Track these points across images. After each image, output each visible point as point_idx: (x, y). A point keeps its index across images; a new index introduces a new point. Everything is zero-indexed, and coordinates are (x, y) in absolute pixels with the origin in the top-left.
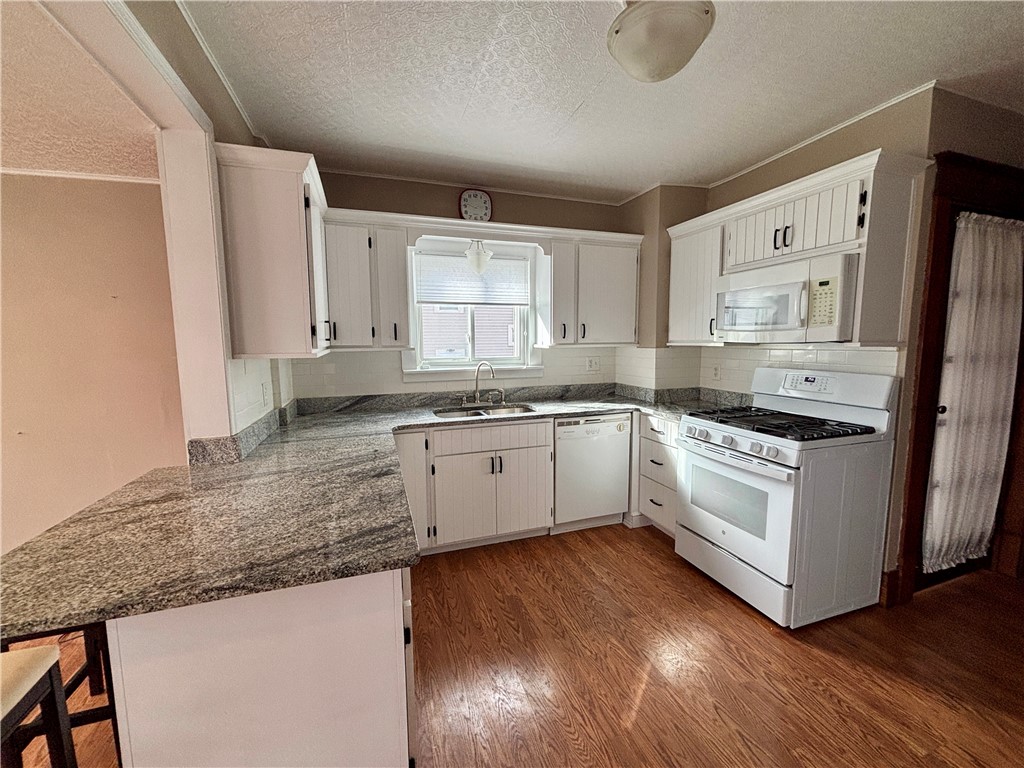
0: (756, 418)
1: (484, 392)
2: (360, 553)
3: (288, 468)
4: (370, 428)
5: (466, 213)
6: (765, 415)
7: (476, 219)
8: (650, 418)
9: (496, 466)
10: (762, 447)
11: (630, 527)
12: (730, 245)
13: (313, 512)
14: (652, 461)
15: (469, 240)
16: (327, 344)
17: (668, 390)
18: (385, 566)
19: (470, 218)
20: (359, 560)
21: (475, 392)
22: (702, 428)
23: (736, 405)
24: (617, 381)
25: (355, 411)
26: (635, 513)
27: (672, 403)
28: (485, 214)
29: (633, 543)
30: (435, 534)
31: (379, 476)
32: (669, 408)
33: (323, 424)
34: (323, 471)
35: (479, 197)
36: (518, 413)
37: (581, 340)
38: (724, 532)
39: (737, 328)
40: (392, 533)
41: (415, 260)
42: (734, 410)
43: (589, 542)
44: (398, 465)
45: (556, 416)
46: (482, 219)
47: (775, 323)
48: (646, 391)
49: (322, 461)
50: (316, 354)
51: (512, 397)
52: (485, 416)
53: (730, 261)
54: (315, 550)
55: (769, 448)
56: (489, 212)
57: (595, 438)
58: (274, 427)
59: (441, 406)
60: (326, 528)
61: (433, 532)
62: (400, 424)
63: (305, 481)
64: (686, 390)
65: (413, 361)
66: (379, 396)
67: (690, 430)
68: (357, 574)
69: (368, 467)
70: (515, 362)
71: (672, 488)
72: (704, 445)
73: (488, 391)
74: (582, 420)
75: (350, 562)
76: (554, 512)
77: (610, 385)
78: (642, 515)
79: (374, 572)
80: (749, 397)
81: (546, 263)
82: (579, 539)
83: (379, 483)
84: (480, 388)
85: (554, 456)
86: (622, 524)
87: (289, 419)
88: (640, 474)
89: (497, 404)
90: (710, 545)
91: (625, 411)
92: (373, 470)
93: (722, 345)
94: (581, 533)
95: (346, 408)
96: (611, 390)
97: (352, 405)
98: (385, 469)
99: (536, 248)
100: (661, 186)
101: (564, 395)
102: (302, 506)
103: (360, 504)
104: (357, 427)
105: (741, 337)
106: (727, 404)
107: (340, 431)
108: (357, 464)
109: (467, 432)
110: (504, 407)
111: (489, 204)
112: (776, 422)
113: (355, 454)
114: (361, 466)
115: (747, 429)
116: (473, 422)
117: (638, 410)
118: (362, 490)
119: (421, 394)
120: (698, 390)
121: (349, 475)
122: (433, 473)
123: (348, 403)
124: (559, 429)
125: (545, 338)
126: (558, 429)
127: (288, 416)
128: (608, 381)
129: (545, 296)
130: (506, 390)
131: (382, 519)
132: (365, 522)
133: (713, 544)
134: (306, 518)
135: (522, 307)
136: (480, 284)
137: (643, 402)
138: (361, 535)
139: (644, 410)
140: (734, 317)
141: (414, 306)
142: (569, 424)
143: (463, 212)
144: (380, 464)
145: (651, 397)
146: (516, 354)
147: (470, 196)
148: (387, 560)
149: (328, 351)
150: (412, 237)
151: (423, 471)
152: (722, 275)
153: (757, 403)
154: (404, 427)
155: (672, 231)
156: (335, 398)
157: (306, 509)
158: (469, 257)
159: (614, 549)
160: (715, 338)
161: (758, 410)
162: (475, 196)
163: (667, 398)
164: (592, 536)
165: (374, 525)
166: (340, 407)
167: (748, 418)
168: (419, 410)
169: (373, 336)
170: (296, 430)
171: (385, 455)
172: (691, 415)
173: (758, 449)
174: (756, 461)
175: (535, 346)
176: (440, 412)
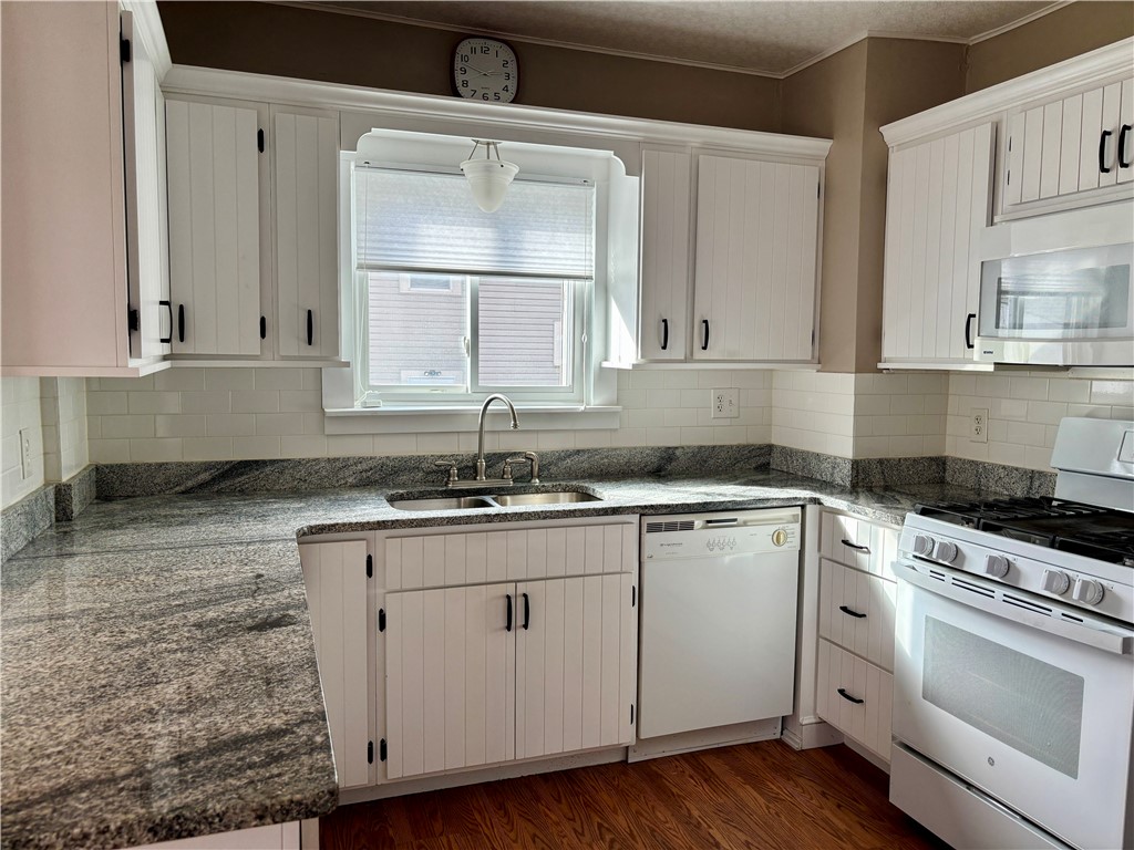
0: (1059, 522)
1: (495, 459)
2: (210, 788)
3: (69, 608)
4: (250, 528)
5: (465, 84)
6: (1079, 515)
7: (485, 98)
8: (841, 518)
9: (516, 613)
10: (1070, 582)
11: (796, 747)
12: (1009, 162)
13: (115, 703)
14: (844, 609)
15: (468, 140)
16: (165, 349)
17: (881, 461)
18: (264, 815)
19: (473, 96)
20: (205, 802)
21: (476, 457)
22: (946, 541)
23: (1019, 494)
24: (774, 442)
25: (219, 493)
26: (806, 718)
27: (886, 488)
28: (506, 89)
29: (801, 781)
30: (384, 756)
31: (263, 626)
32: (880, 499)
33: (151, 519)
34: (143, 617)
35: (492, 52)
36: (565, 503)
37: (699, 354)
38: (991, 762)
39: (1025, 333)
40: (279, 745)
41: (356, 179)
42: (1014, 503)
43: (708, 777)
44: (304, 606)
45: (644, 511)
46: (497, 99)
47: (1104, 324)
48: (835, 463)
49: (143, 595)
50: (137, 369)
51: (553, 469)
52: (496, 509)
53: (1007, 196)
54: (113, 780)
55: (1085, 585)
56: (512, 85)
57: (727, 559)
58: (44, 524)
59: (404, 485)
60: (139, 736)
61: (378, 751)
62: (313, 523)
63: (103, 637)
64: (915, 461)
65: (348, 390)
66: (273, 462)
67: (921, 543)
68: (201, 833)
69: (240, 609)
70: (562, 396)
71: (884, 663)
72: (949, 575)
73: (502, 457)
74: (698, 520)
75: (186, 806)
76: (636, 714)
77: (760, 448)
78: (822, 722)
79: (238, 827)
80: (1047, 478)
81: (629, 189)
82: (689, 770)
83: (262, 642)
84: (487, 449)
85: (638, 596)
86: (779, 742)
87: (76, 508)
88: (819, 636)
89: (522, 484)
90: (963, 788)
91: (787, 504)
92: (251, 615)
93: (991, 368)
94: (692, 758)
95: (201, 486)
96: (762, 460)
97: (213, 480)
98: (275, 614)
99: (608, 160)
100: (870, 38)
101: (662, 468)
102: (92, 689)
103: (218, 686)
104: (222, 528)
105: (1032, 352)
106: (1000, 491)
107: (187, 534)
108: (217, 602)
109: (456, 543)
110: (538, 491)
111: (512, 69)
112: (1100, 530)
113: (214, 582)
114: (227, 608)
115: (1042, 544)
116: (468, 520)
117: (816, 501)
118: (224, 657)
119: (360, 460)
120: (941, 462)
121: (199, 626)
122: (382, 626)
123: (205, 476)
124: (651, 539)
125: (624, 349)
126: (649, 538)
127: (76, 500)
128: (755, 439)
129: (626, 261)
130: (542, 456)
131: (262, 716)
132: (226, 723)
133: (969, 786)
134: (98, 714)
135: (578, 283)
136: (489, 233)
137: (827, 486)
138: (216, 748)
139: (830, 501)
140: (1019, 311)
141: (351, 275)
142: (671, 527)
143: (459, 83)
144: (267, 603)
145: (844, 475)
146: (565, 381)
147: (473, 50)
148: (268, 802)
149: (166, 365)
150: (349, 130)
151: (360, 620)
152: (991, 223)
153: (1063, 491)
154: (322, 529)
155: (893, 132)
156: (179, 465)
157: (99, 695)
158: (469, 176)
159: (761, 794)
160: (976, 353)
161: (1066, 504)
162: (485, 51)
163: (877, 479)
164: (716, 766)
165: (244, 729)
166: (190, 484)
167: (1044, 522)
168: (355, 494)
169: (263, 335)
170: (93, 530)
171: (278, 586)
172: (924, 512)
173: (1063, 586)
174: (1057, 610)
175: (605, 364)
176: (401, 498)
